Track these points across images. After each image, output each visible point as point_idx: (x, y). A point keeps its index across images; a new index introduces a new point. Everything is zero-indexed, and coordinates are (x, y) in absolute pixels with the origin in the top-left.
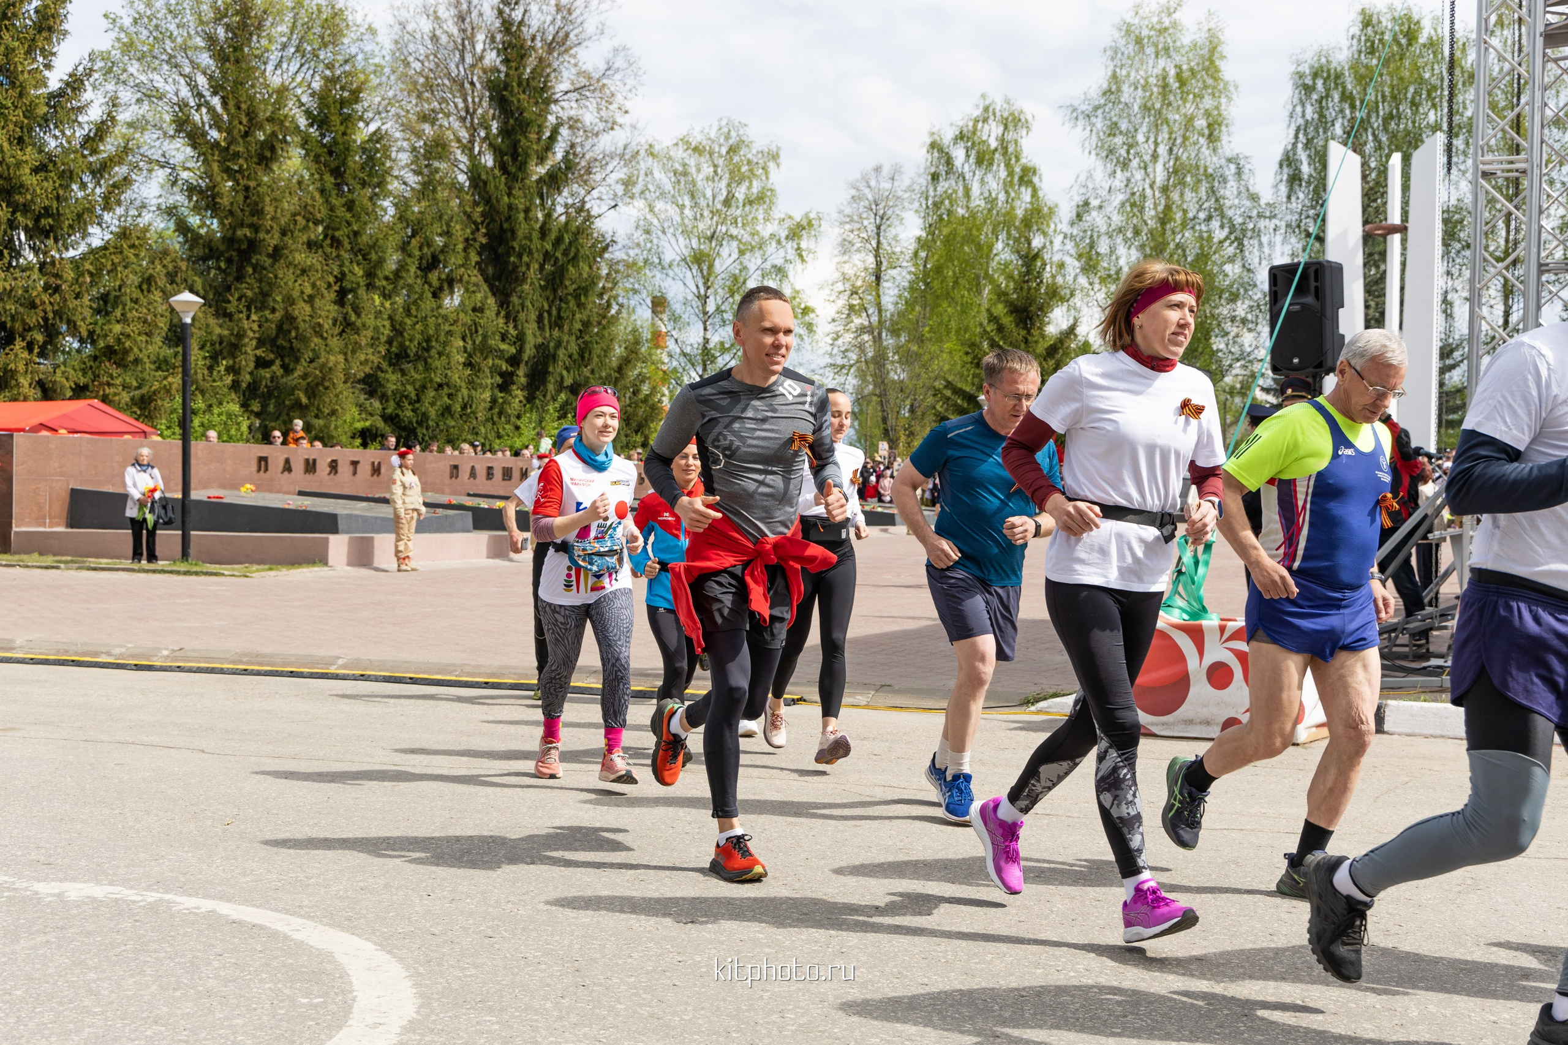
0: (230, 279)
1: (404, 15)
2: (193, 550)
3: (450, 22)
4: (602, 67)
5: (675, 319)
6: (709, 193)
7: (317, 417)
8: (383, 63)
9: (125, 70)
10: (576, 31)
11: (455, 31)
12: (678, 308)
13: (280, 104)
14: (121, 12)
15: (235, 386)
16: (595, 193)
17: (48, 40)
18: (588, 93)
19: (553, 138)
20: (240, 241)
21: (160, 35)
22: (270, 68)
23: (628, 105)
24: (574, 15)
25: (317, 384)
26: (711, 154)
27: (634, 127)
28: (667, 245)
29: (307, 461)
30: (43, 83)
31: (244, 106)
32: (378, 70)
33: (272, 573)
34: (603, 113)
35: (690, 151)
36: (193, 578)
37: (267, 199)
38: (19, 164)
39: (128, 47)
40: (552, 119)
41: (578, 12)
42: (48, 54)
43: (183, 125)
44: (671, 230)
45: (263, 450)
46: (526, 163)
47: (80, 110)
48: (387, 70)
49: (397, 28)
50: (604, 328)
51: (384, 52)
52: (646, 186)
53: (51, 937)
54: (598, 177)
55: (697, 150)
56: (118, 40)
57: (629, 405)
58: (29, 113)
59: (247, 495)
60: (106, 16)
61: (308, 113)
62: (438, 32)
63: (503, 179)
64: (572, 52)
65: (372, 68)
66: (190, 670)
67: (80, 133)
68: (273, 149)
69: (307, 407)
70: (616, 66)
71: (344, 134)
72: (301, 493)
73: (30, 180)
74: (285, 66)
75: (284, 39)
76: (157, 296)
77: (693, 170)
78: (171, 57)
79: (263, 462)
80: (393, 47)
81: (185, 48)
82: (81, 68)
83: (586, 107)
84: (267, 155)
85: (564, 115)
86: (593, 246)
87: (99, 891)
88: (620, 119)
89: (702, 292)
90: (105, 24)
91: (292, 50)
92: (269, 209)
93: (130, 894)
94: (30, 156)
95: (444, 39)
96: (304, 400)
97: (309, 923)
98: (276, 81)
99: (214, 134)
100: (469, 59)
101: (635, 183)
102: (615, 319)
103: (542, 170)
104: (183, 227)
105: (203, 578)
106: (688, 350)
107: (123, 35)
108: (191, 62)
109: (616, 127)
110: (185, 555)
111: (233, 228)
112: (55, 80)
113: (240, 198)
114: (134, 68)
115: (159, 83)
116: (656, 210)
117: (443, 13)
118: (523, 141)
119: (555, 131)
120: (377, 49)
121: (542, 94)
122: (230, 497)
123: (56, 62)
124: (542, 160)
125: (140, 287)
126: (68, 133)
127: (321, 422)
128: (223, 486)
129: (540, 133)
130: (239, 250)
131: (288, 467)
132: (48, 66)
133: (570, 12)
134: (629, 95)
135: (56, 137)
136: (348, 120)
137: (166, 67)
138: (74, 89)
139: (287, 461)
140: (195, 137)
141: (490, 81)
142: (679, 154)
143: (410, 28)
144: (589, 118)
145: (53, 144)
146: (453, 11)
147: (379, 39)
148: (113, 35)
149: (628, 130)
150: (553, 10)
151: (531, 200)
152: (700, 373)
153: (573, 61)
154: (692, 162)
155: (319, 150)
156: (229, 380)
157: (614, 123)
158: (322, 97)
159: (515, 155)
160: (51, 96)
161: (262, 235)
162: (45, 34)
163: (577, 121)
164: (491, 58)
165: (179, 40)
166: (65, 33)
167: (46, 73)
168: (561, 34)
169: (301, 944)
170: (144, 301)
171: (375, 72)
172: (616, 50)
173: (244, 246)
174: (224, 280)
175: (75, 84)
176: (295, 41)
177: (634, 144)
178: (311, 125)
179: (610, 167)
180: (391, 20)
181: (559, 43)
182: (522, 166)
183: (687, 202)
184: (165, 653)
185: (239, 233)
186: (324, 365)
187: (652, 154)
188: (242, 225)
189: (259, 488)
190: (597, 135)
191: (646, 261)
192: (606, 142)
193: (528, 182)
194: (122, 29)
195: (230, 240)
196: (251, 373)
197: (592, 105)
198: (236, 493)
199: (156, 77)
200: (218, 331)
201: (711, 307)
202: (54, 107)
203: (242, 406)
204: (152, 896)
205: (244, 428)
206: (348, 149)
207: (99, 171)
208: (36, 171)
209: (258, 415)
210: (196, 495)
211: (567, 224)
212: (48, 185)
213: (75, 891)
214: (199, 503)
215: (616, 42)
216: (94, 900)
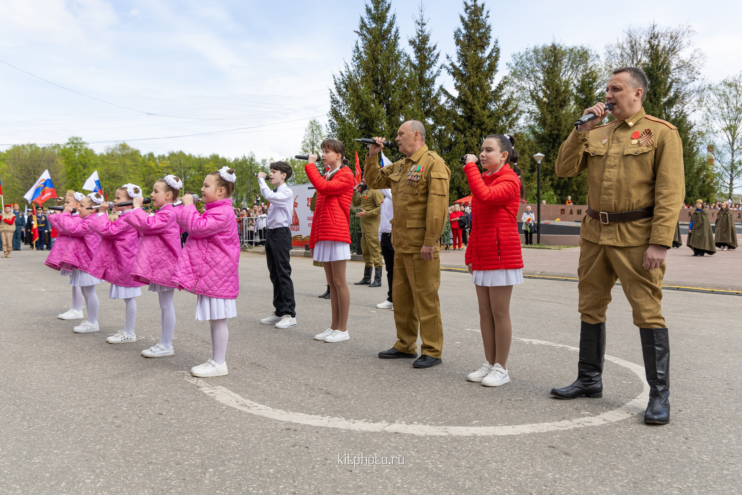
0: (550, 148)
1: (611, 48)
2: (541, 241)
3: (628, 49)
4: (690, 57)
5: (719, 153)
6: (735, 102)
7: (580, 195)
8: (602, 68)
9: (513, 81)
10: (679, 45)
11: (630, 52)
12: (720, 149)
13: (567, 87)
14: (512, 62)
15: (552, 185)
16: (686, 107)
17: (492, 74)
18: (683, 69)
19: (670, 87)
20: (553, 135)
21: (525, 68)
22: (561, 74)
23: (700, 71)
24: (678, 39)
25: (581, 184)
26: (736, 86)
27: (703, 79)
28: (716, 124)
29: (578, 210)
30: (490, 88)
31: (555, 88)
32: (600, 69)
33: (568, 248)
34: (689, 75)
35: (726, 86)
36: (542, 250)
37: (563, 120)
38: (483, 116)
39: (514, 74)
40: (669, 80)
41: (680, 38)
42: (492, 79)
43: (534, 97)
44: (718, 118)
45: (562, 207)
46: (659, 97)
47: (502, 96)
48: (603, 70)
49: (608, 54)
50: (691, 158)
51: (602, 64)
52: (707, 101)
53: (532, 354)
54: (687, 100)
55: (730, 85)
56: (511, 71)
57: (701, 187)
58: (486, 99)
59: (558, 222)
60: (507, 64)
61: (577, 88)
62: (623, 53)
63: (650, 104)
64: (677, 54)
65: (598, 70)
66: (548, 279)
67: (501, 104)
68: (565, 102)
69: (577, 192)
70: (695, 56)
71: (590, 94)
72: (576, 221)
73: (487, 121)
74: (566, 73)
75: (566, 64)
76: (526, 156)
77: (728, 93)
78: (528, 75)
79: (563, 211)
80: (605, 61)
81: (532, 71)
82: (502, 82)
83: (683, 74)
84: (563, 103)
85: (673, 78)
86: (686, 127)
87: (543, 342)
88: (696, 76)
89: (731, 141)
90: (506, 67)
91: (569, 67)
92: (564, 123)
93: (553, 344)
94: (486, 113)
95: (626, 55)
96: (576, 189)
97: (618, 358)
98: (564, 78)
99: (545, 99)
100: (635, 62)
101: (702, 101)
102: (695, 154)
103: (665, 100)
104: (534, 133)
105: (545, 250)
106: (724, 165)
107: (512, 70)
108: (534, 76)
109: (695, 80)
110: (538, 242)
111: (551, 131)
112: (494, 87)
113: (554, 120)
114: (516, 80)
115: (524, 84)
116: (711, 111)
117: (625, 46)
118: (658, 89)
119: (671, 84)
120: (599, 63)
121: (667, 72)
122: (552, 223)
123: (494, 81)
124: (665, 95)
125: (521, 153)
126: (498, 104)
127: (582, 197)
128: (550, 219)
129: (665, 86)
130: (553, 138)
131: (571, 212)
132: (492, 83)
133: (676, 38)
134: (701, 67)
135: (494, 106)
136: (591, 89)
137: (526, 79)
138: (500, 89)
139: (571, 210)
140: (539, 102)
141: (645, 68)
142: (722, 87)
143: (612, 53)
144: (684, 78)
145: (493, 108)
146: (629, 45)
147: (600, 59)
148: (509, 70)
149: (700, 81)
150: (669, 39)
151: (661, 111)
152: (730, 173)
153: (677, 57)
154: (728, 90)
155: (581, 101)
156: (550, 183)
157: (694, 78)
158: (583, 82)
159: (655, 95)
160: (493, 92)
161: (561, 133)
162: (491, 72)
163: (679, 79)
164: (645, 59)
165: (530, 69)
166: (497, 71)
167: (491, 85)
168: (672, 48)
169: (617, 365)
170: (522, 158)
171: (599, 71)
172: (695, 50)
173: (555, 137)
174: (548, 149)
175: (500, 87)
176: (570, 65)
177: (703, 86)
178: (578, 92)
179: (693, 96)
180: (605, 51)
181: (673, 50)
182: (658, 99)
183: (725, 105)
184: (539, 273)
185: (553, 132)
186: (583, 177)
187: (711, 89)
188: (554, 130)
189: (562, 220)
190: (687, 83)
191: (707, 131)
192: (691, 86)
193: (660, 104)
194: (512, 68)
195: (551, 135)
196: (557, 181)
197: (685, 72)
198: (553, 221)
199: (523, 83)
200: (546, 166)
201: (735, 147)
202: (494, 96)
203: (554, 192)
204: (561, 346)
205: (555, 200)
206: (591, 99)
207: (508, 115)
208: (488, 117)
209: (559, 195)
210: (542, 222)
211: (676, 119)
212: (492, 121)
213: (535, 342)
214: (543, 224)
215: (695, 47)
216: (542, 345)
